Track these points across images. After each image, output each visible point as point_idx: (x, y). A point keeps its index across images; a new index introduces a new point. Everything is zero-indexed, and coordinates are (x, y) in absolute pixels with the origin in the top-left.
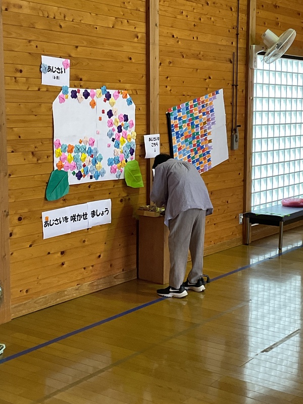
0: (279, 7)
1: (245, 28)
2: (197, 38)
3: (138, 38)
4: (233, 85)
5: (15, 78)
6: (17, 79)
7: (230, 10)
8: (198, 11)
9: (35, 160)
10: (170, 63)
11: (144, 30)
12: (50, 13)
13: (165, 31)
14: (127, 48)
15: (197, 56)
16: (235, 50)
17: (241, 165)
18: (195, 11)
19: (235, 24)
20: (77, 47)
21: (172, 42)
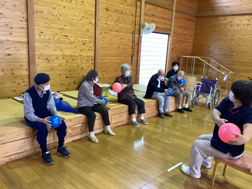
0: (155, 15)
1: (139, 22)
2: (118, 25)
3: (91, 23)
4: (133, 42)
5: (40, 35)
6: (41, 35)
7: (132, 16)
8: (118, 16)
9: (47, 61)
10: (105, 33)
11: (94, 21)
12: (54, 14)
13: (103, 22)
14: (87, 27)
15: (117, 31)
16: (134, 30)
17: (135, 68)
18: (117, 16)
19: (135, 21)
20: (65, 26)
21: (106, 25)
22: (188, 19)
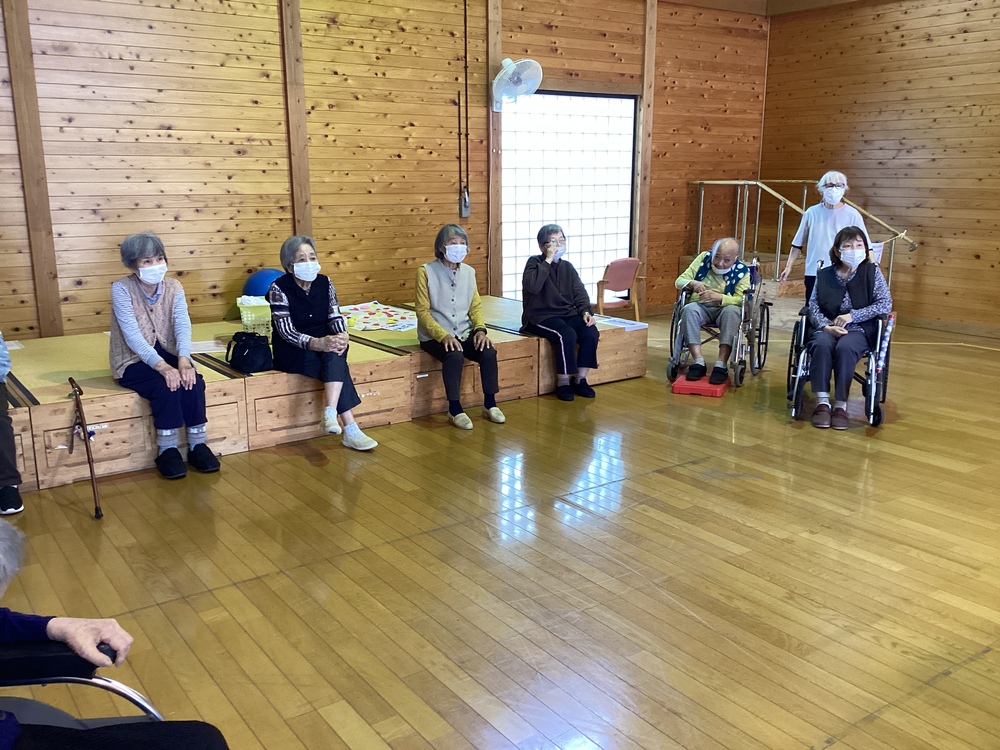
0: (556, 27)
1: (481, 59)
2: (384, 74)
3: (268, 76)
4: (460, 134)
5: (61, 128)
6: (65, 128)
7: (448, 35)
8: (384, 40)
9: (98, 219)
10: (331, 106)
11: (278, 67)
12: (112, 53)
13: (319, 67)
14: (250, 90)
15: (387, 98)
16: (462, 89)
17: (481, 236)
18: (378, 39)
19: (462, 54)
20: (160, 91)
21: (335, 79)
22: (729, 31)
